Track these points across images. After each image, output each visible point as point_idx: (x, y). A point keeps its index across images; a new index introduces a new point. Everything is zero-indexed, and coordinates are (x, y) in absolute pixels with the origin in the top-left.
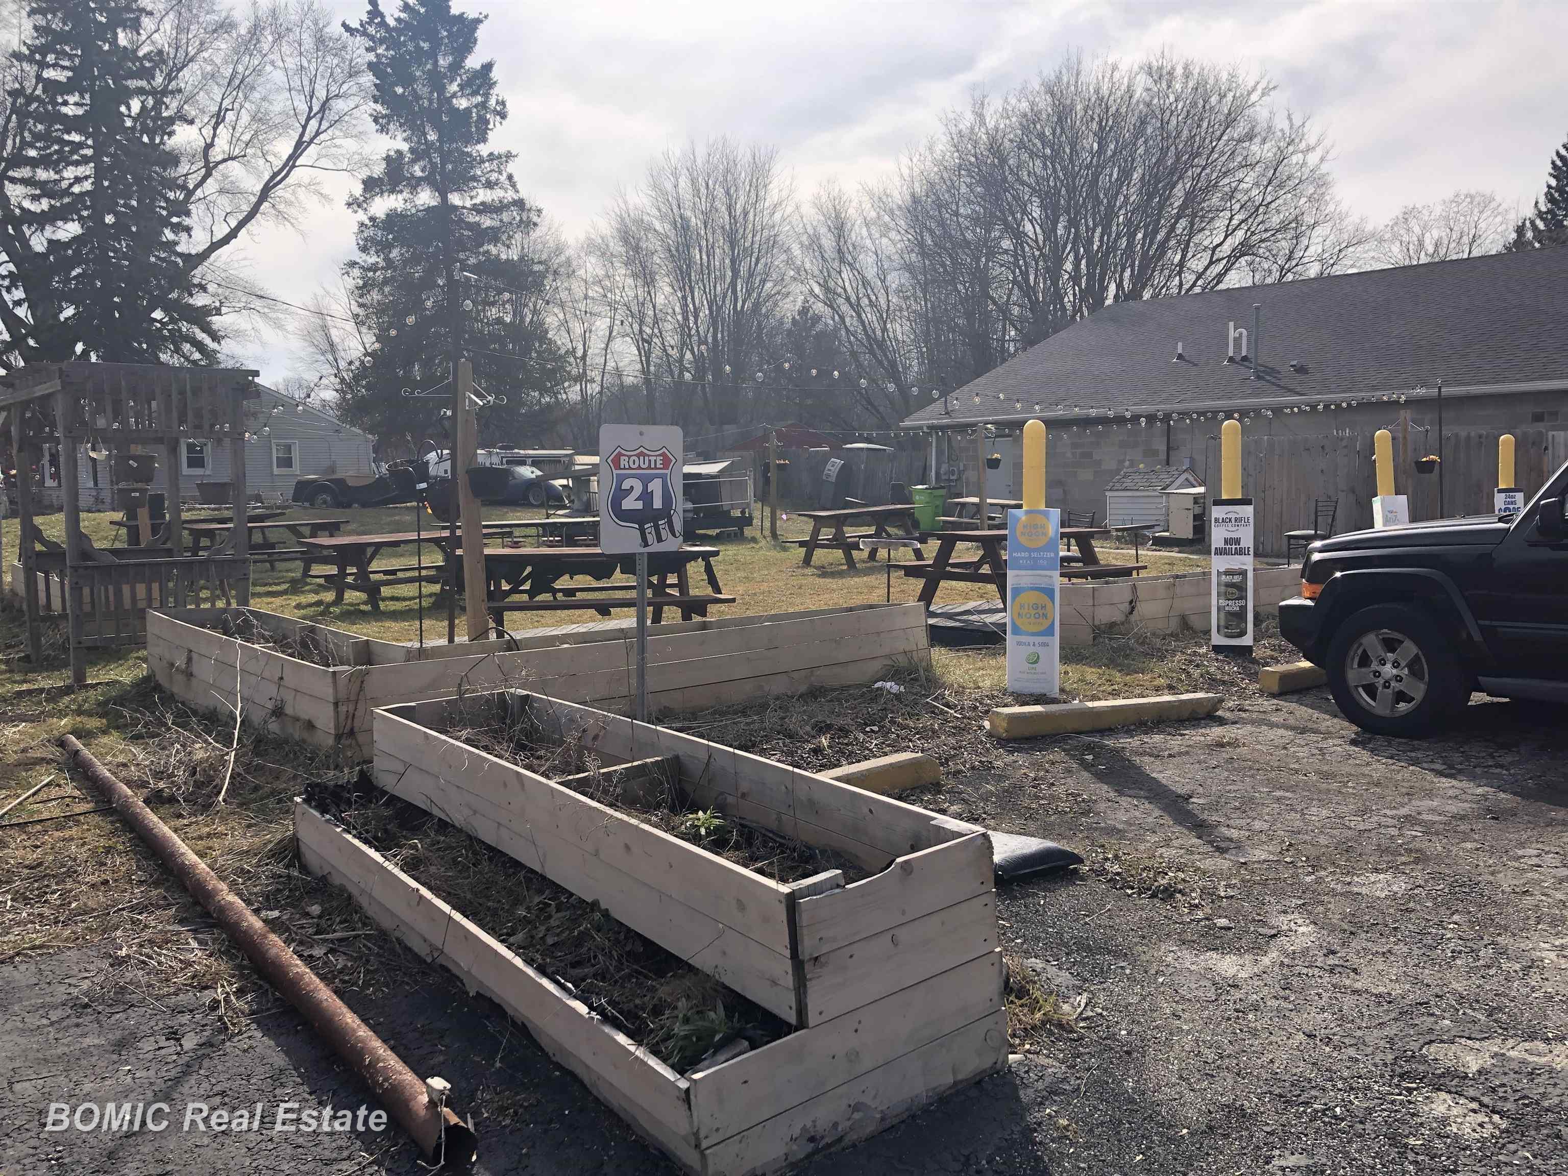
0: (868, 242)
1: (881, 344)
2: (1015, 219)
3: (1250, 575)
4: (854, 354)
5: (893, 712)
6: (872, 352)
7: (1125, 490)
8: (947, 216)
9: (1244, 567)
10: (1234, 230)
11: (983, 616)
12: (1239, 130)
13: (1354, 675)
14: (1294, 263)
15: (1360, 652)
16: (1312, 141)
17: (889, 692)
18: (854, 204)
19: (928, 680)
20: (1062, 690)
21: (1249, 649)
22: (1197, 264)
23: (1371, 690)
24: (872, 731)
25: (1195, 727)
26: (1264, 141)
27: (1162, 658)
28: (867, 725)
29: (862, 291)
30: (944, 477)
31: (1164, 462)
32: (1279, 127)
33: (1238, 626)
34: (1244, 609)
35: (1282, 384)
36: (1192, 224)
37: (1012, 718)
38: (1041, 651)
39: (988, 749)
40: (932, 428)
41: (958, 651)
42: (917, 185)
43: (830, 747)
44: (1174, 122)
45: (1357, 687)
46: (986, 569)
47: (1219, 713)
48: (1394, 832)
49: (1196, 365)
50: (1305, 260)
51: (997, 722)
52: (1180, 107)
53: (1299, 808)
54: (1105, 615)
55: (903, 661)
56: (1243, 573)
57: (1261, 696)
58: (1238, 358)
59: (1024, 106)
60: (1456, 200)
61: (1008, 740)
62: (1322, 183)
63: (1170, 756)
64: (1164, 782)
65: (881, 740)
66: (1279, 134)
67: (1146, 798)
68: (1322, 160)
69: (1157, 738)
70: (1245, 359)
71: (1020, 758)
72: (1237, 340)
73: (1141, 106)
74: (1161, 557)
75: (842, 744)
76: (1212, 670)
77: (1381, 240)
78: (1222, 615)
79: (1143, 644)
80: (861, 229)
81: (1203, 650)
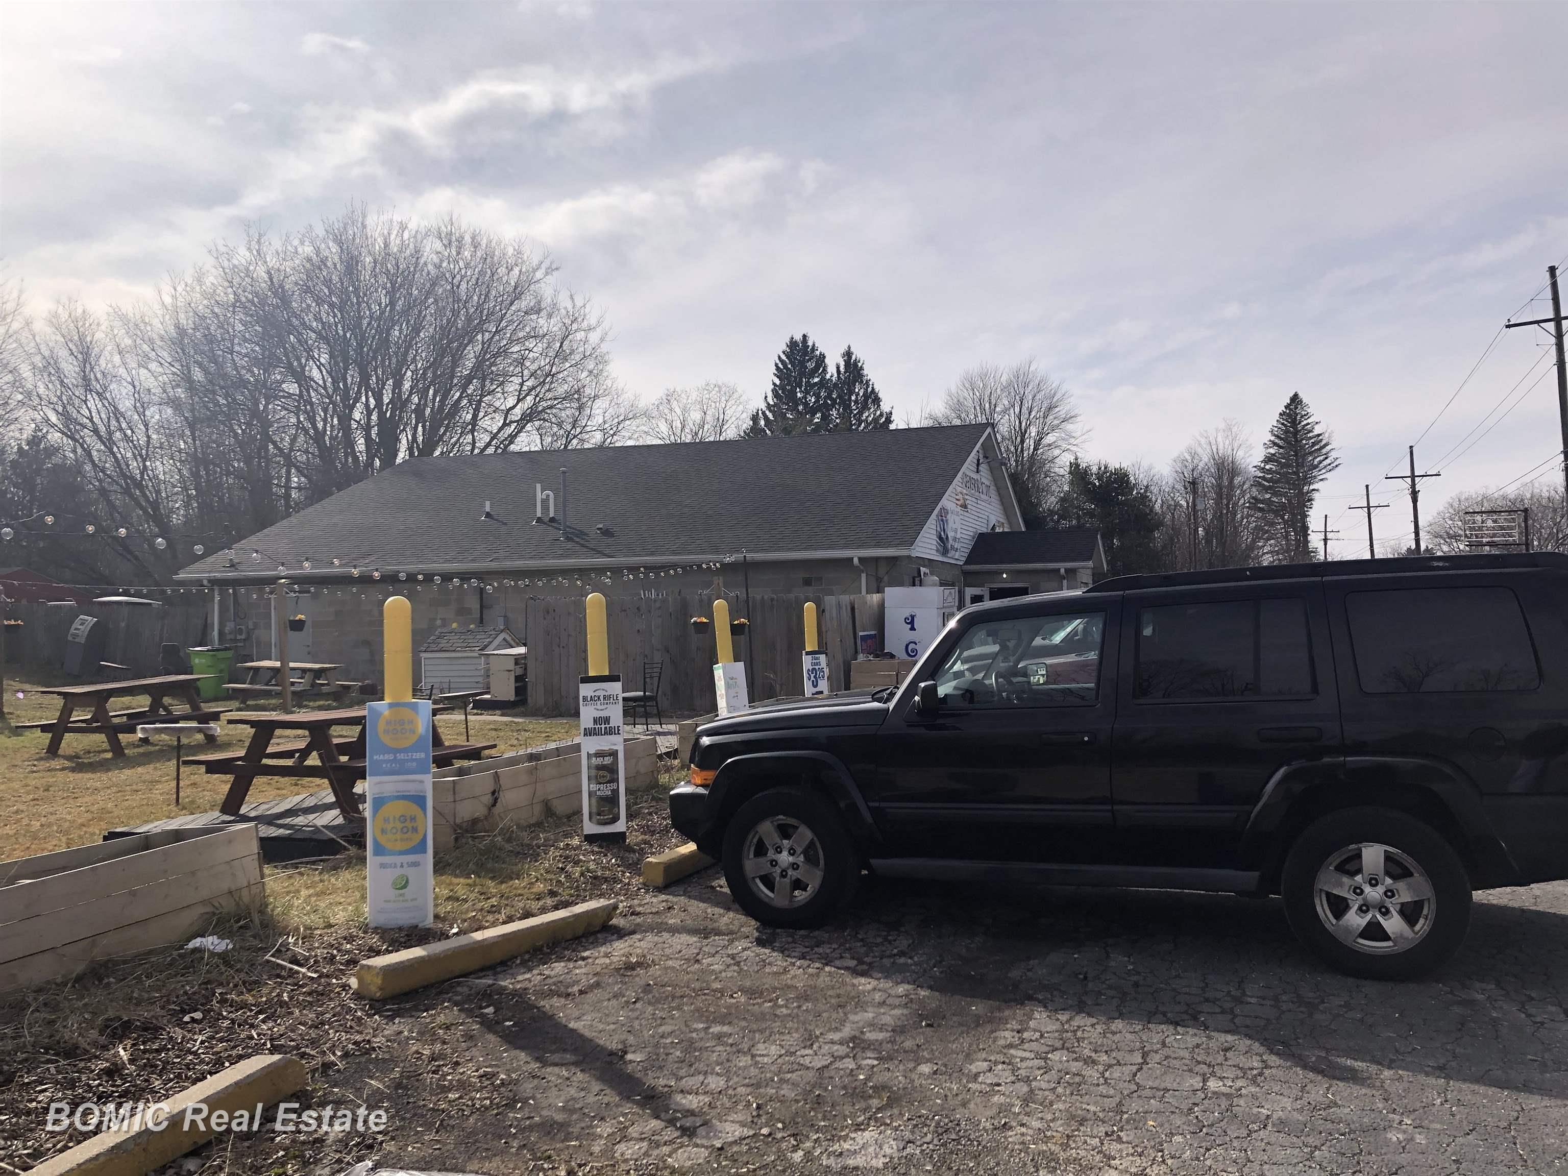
0: (122, 371)
1: (139, 485)
2: (300, 364)
3: (621, 756)
4: (103, 492)
5: (221, 984)
6: (127, 491)
7: (441, 651)
8: (220, 353)
9: (615, 748)
10: (525, 397)
11: (311, 817)
12: (525, 302)
13: (751, 865)
14: (578, 430)
15: (755, 840)
16: (593, 322)
17: (212, 954)
18: (103, 328)
19: (265, 925)
20: (437, 917)
21: (622, 836)
22: (491, 423)
23: (768, 882)
24: (193, 1020)
25: (596, 944)
26: (550, 316)
27: (536, 857)
28: (184, 1012)
29: (114, 422)
30: (229, 637)
31: (479, 620)
32: (562, 305)
33: (610, 812)
34: (616, 792)
35: (591, 546)
36: (483, 386)
37: (389, 970)
38: (411, 872)
39: (360, 1019)
40: (214, 582)
41: (285, 867)
42: (182, 316)
43: (132, 1061)
44: (464, 286)
45: (754, 878)
46: (313, 760)
47: (614, 921)
48: (850, 1064)
49: (505, 524)
50: (588, 429)
51: (368, 978)
52: (469, 273)
53: (745, 1047)
54: (467, 810)
55: (228, 906)
56: (614, 754)
57: (647, 892)
58: (546, 519)
59: (308, 250)
60: (707, 388)
61: (384, 1001)
62: (602, 360)
63: (581, 992)
64: (587, 1033)
65: (208, 1032)
66: (563, 312)
67: (576, 1064)
68: (602, 340)
69: (558, 968)
70: (552, 520)
71: (402, 1025)
72: (545, 502)
73: (430, 267)
74: (485, 722)
75: (150, 1051)
76: (592, 866)
77: (650, 417)
78: (594, 801)
79: (509, 840)
80: (111, 354)
81: (576, 841)
